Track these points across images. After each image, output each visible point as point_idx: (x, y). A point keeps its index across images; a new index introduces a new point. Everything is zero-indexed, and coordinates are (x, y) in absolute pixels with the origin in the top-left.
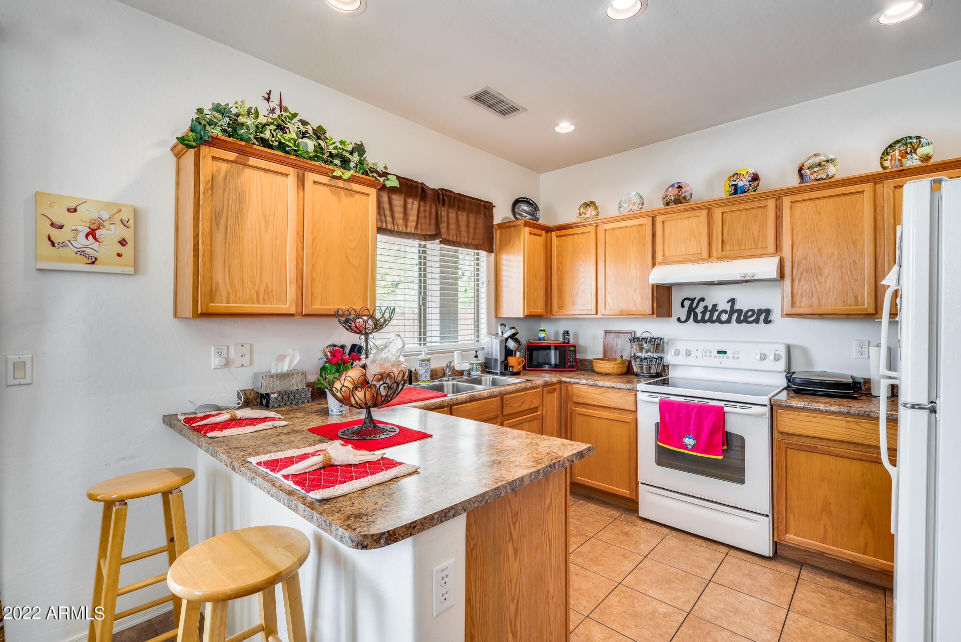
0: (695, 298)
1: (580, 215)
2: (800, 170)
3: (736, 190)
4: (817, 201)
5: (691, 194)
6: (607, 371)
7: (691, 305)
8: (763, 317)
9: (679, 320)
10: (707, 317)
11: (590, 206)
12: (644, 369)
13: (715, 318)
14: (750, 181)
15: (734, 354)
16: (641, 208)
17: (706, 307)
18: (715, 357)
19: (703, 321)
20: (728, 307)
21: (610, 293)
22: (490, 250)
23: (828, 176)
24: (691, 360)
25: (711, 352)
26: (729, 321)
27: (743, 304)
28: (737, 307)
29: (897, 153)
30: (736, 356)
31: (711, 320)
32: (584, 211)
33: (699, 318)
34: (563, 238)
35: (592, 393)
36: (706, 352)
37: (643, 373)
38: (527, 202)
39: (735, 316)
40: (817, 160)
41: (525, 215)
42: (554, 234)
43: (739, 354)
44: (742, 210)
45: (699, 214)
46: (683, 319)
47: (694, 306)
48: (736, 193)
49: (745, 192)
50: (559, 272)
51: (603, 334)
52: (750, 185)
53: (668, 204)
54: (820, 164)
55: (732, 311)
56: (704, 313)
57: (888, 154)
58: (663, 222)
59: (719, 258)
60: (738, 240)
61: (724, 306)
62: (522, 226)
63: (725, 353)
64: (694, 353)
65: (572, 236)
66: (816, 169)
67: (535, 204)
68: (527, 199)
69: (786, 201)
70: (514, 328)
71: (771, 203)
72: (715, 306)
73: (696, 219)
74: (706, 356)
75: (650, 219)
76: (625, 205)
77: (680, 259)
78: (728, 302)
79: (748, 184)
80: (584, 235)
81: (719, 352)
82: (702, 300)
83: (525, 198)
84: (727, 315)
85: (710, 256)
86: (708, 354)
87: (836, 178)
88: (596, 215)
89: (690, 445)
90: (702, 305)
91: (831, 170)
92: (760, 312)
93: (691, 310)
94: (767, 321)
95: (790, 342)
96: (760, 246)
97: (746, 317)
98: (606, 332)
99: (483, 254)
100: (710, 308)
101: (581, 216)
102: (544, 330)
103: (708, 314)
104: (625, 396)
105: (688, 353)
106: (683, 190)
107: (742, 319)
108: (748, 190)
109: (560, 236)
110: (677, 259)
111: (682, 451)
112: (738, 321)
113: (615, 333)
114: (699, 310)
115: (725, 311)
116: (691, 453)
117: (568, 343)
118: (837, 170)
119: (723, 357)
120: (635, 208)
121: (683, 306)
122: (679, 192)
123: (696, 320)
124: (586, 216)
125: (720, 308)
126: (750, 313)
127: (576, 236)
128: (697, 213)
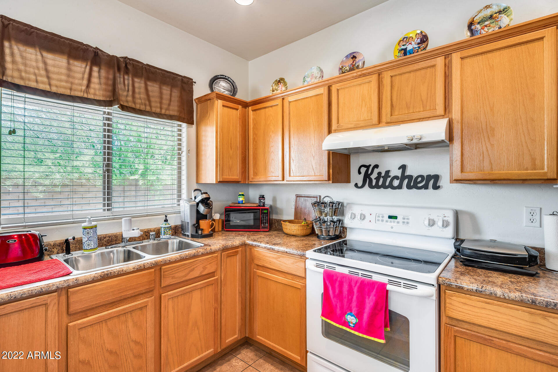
0: (370, 165)
1: (272, 90)
2: (470, 25)
3: (405, 54)
5: (364, 62)
6: (292, 233)
7: (367, 171)
8: (431, 183)
9: (356, 185)
10: (380, 183)
11: (281, 83)
12: (324, 232)
13: (387, 184)
14: (419, 44)
15: (404, 219)
17: (379, 174)
18: (387, 221)
19: (377, 187)
20: (399, 173)
21: (293, 161)
22: (190, 122)
23: (500, 28)
24: (365, 224)
25: (383, 217)
26: (400, 187)
27: (413, 171)
28: (408, 173)
30: (406, 221)
31: (384, 186)
32: (276, 88)
33: (374, 184)
34: (258, 111)
35: (269, 257)
36: (379, 217)
37: (323, 235)
38: (226, 78)
39: (406, 181)
40: (488, 12)
41: (223, 90)
42: (250, 108)
43: (408, 219)
44: (410, 72)
45: (370, 79)
46: (360, 185)
47: (369, 172)
50: (255, 143)
51: (294, 197)
52: (419, 47)
53: (343, 72)
54: (491, 17)
55: (403, 177)
56: (378, 179)
58: (338, 90)
59: (389, 123)
60: (406, 103)
61: (396, 172)
62: (215, 99)
63: (396, 217)
64: (368, 218)
65: (264, 109)
66: (487, 23)
67: (233, 82)
68: (226, 76)
69: (456, 57)
70: (207, 193)
71: (440, 61)
72: (388, 172)
73: (367, 84)
74: (378, 220)
75: (326, 88)
77: (352, 126)
78: (399, 169)
79: (417, 46)
80: (273, 108)
81: (390, 217)
82: (377, 166)
83: (223, 76)
84: (399, 181)
85: (380, 121)
86: (381, 219)
89: (352, 323)
90: (376, 171)
91: (504, 21)
92: (429, 177)
93: (367, 176)
94: (436, 187)
95: (458, 207)
96: (428, 108)
97: (416, 183)
98: (298, 196)
99: (184, 125)
100: (383, 175)
101: (274, 93)
102: (243, 195)
103: (381, 180)
104: (297, 262)
105: (363, 217)
106: (357, 60)
107: (412, 184)
109: (256, 110)
110: (350, 126)
111: (344, 328)
112: (409, 187)
113: (304, 197)
114: (374, 176)
115: (396, 177)
116: (353, 332)
117: (264, 206)
119: (394, 222)
121: (360, 173)
122: (353, 62)
123: (371, 186)
125: (392, 174)
126: (420, 179)
127: (267, 109)
128: (368, 78)
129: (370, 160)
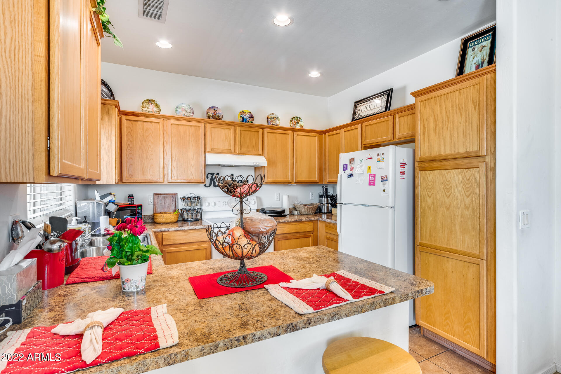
0: (214, 173)
1: (143, 107)
2: (268, 118)
3: (243, 120)
4: (276, 134)
5: (222, 115)
7: (212, 177)
9: (205, 185)
11: (152, 103)
16: (192, 115)
21: (174, 168)
23: (276, 124)
24: (217, 208)
25: (226, 203)
29: (294, 121)
32: (147, 105)
33: (216, 184)
34: (132, 122)
35: (179, 236)
36: (223, 203)
38: (104, 84)
40: (273, 116)
41: (105, 96)
42: (124, 117)
44: (248, 131)
45: (230, 128)
46: (208, 185)
47: (214, 178)
48: (243, 121)
49: (247, 122)
51: (152, 196)
52: (250, 119)
53: (209, 117)
54: (274, 118)
57: (291, 121)
58: (211, 128)
59: (239, 154)
60: (247, 145)
64: (218, 204)
65: (141, 123)
66: (272, 120)
67: (110, 89)
68: (105, 82)
69: (266, 131)
71: (260, 131)
73: (228, 130)
74: (224, 205)
75: (203, 124)
76: (180, 110)
77: (220, 151)
79: (248, 118)
80: (153, 124)
82: (218, 174)
85: (235, 152)
86: (225, 204)
87: (280, 126)
88: (157, 111)
90: (218, 177)
91: (278, 122)
93: (212, 180)
98: (156, 194)
101: (144, 109)
105: (215, 204)
106: (217, 112)
108: (249, 121)
109: (130, 120)
110: (219, 151)
113: (163, 195)
114: (216, 180)
117: (134, 204)
118: (280, 123)
120: (187, 114)
121: (207, 178)
122: (215, 112)
123: (215, 186)
124: (149, 110)
127: (145, 123)
128: (229, 127)
129: (215, 171)
